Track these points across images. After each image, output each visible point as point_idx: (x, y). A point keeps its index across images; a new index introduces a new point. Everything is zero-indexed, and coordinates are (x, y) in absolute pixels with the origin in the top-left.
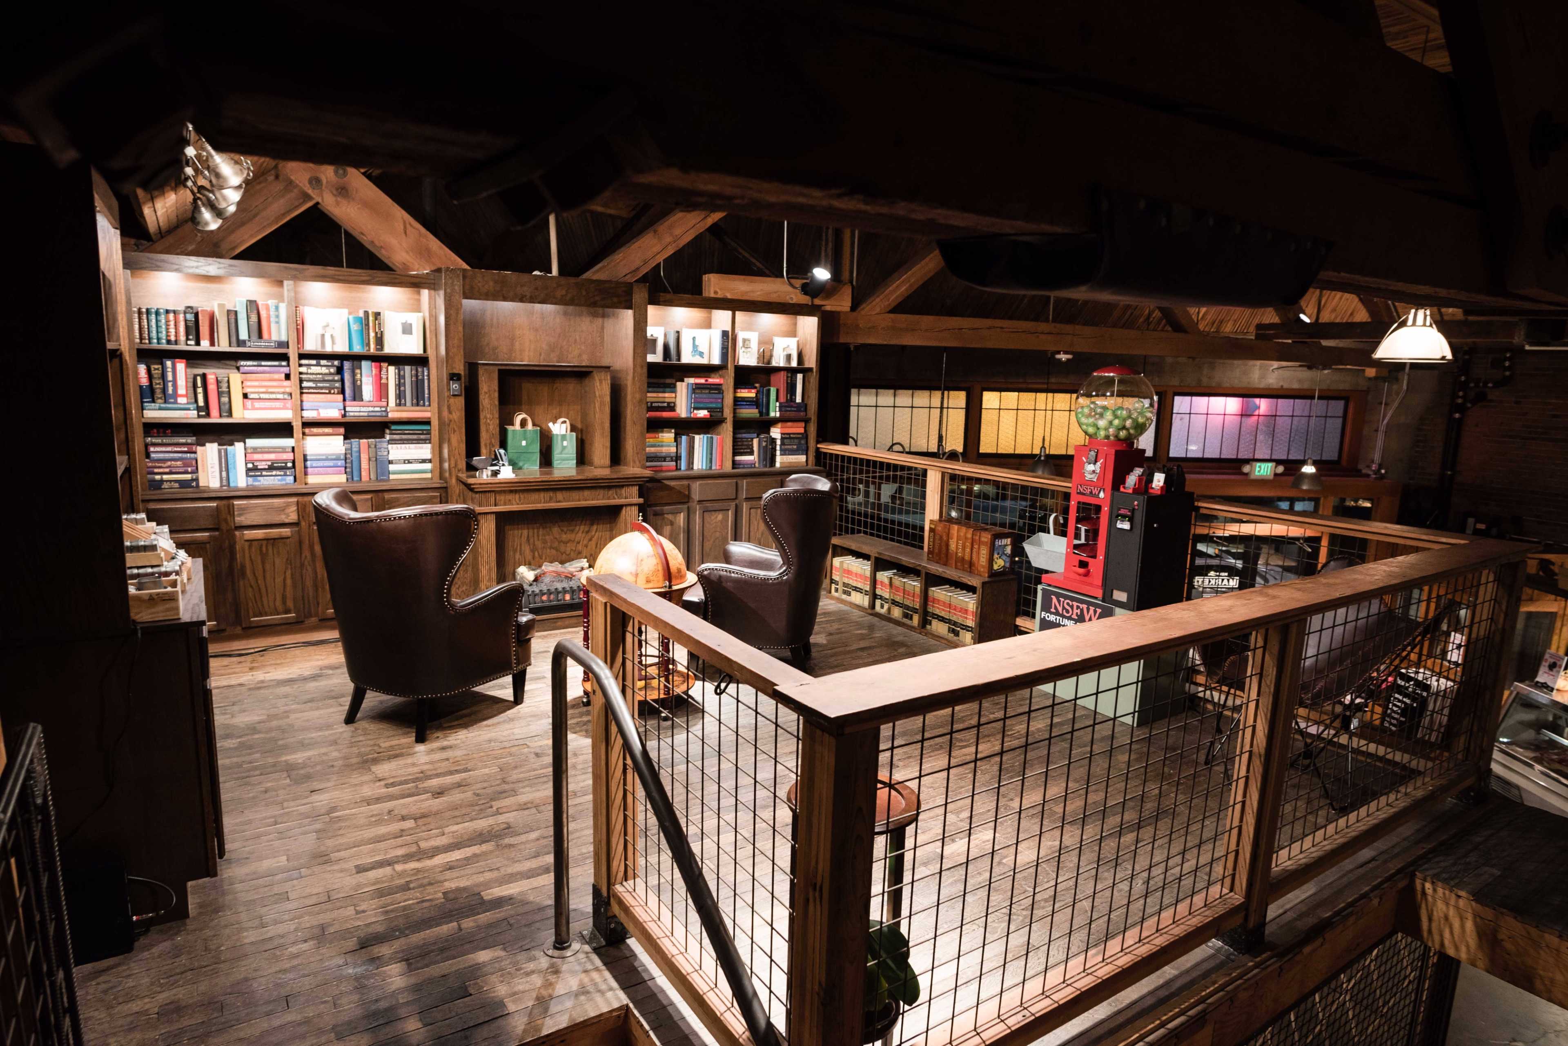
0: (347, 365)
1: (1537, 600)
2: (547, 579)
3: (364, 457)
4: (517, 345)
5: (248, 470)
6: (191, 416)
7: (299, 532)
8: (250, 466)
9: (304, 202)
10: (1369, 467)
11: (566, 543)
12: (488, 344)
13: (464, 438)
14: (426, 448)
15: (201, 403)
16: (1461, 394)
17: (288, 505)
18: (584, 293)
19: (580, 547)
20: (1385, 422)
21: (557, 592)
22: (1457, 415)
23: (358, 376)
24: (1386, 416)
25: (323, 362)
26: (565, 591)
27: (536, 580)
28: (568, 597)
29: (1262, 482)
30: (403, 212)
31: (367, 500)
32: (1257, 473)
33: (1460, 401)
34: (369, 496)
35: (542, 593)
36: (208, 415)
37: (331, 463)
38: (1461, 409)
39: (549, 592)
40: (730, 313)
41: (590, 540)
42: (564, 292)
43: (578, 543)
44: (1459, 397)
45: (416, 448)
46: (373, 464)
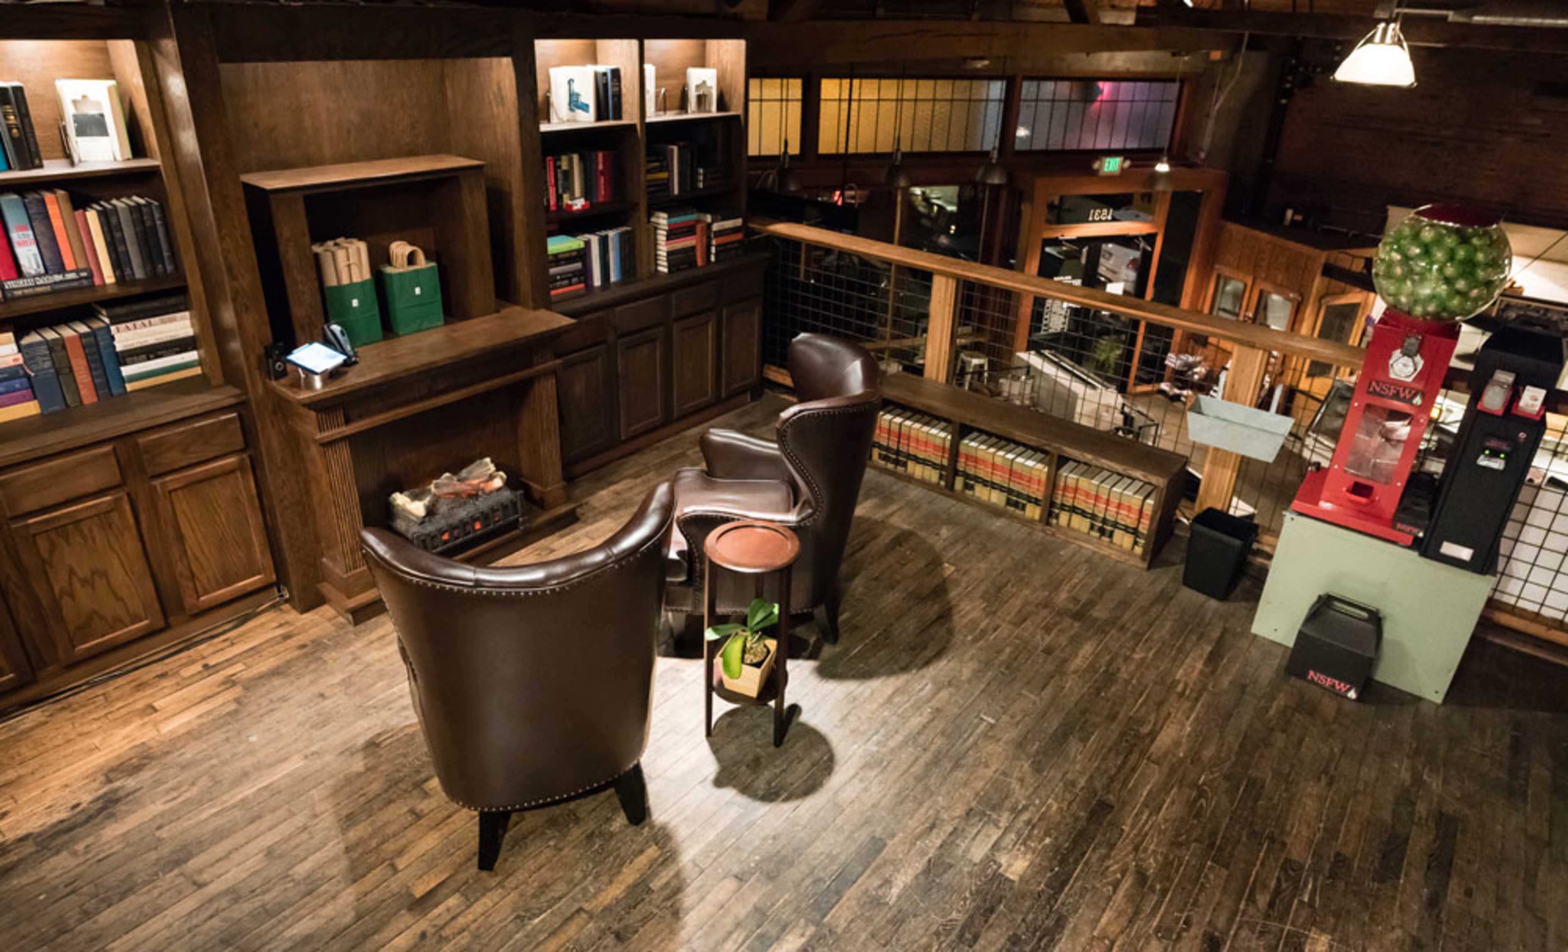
1: (1348, 292)
2: (443, 508)
4: (308, 122)
10: (1197, 154)
12: (256, 125)
13: (266, 317)
14: (183, 318)
16: (1290, 78)
20: (1218, 106)
21: (463, 524)
22: (1284, 101)
24: (1219, 102)
26: (474, 519)
27: (431, 511)
28: (478, 526)
29: (1110, 178)
31: (105, 455)
32: (1106, 169)
33: (1288, 86)
34: (108, 448)
35: (442, 532)
38: (1288, 94)
39: (452, 528)
40: (634, 43)
44: (1288, 82)
45: (163, 322)
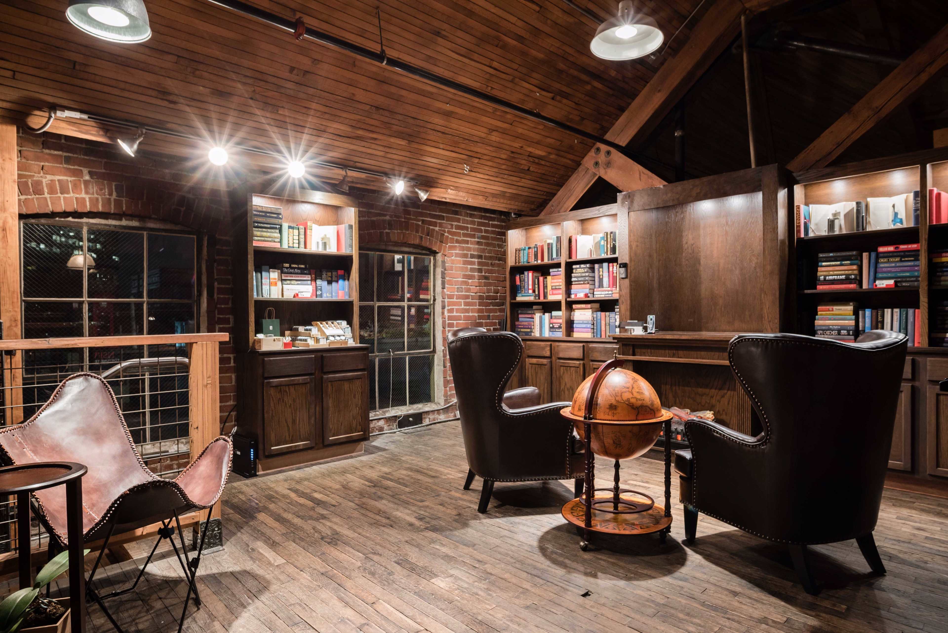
0: (597, 266)
3: (603, 323)
5: (551, 328)
6: (532, 299)
7: (551, 362)
8: (551, 325)
9: (594, 177)
11: (702, 395)
15: (537, 293)
17: (546, 346)
18: (715, 187)
19: (713, 401)
23: (601, 273)
25: (582, 266)
30: (639, 166)
36: (539, 298)
37: (584, 326)
41: (723, 396)
42: (699, 191)
43: (712, 397)
46: (608, 327)
